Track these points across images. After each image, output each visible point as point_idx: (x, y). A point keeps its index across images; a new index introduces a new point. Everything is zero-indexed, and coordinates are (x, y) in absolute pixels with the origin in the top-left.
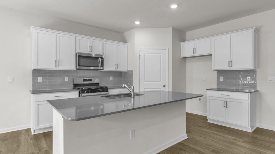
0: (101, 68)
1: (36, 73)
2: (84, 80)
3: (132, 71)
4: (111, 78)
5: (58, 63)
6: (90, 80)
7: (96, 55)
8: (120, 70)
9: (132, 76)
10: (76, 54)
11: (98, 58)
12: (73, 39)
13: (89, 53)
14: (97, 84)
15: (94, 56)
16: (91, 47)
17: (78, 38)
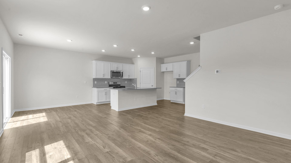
0: (122, 77)
1: (95, 80)
2: (114, 83)
3: (136, 79)
4: (126, 82)
5: (104, 75)
6: (116, 83)
8: (130, 78)
9: (137, 81)
10: (111, 71)
11: (120, 72)
12: (110, 64)
13: (117, 70)
14: (120, 85)
15: (115, 71)
16: (117, 67)
17: (111, 64)
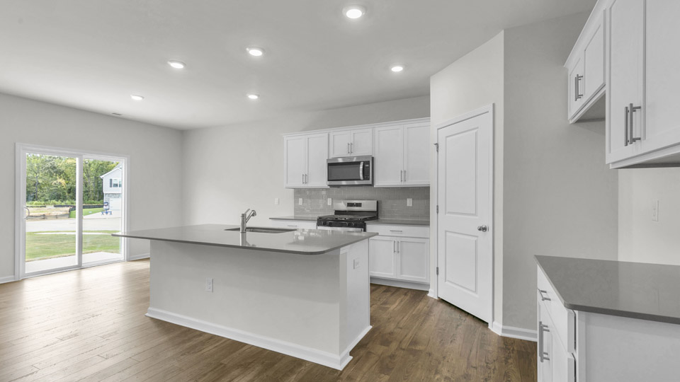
2: (350, 205)
5: (305, 178)
6: (359, 205)
7: (358, 157)
10: (329, 161)
11: (359, 163)
12: (325, 138)
13: (349, 155)
15: (354, 160)
16: (350, 146)
17: (331, 135)
